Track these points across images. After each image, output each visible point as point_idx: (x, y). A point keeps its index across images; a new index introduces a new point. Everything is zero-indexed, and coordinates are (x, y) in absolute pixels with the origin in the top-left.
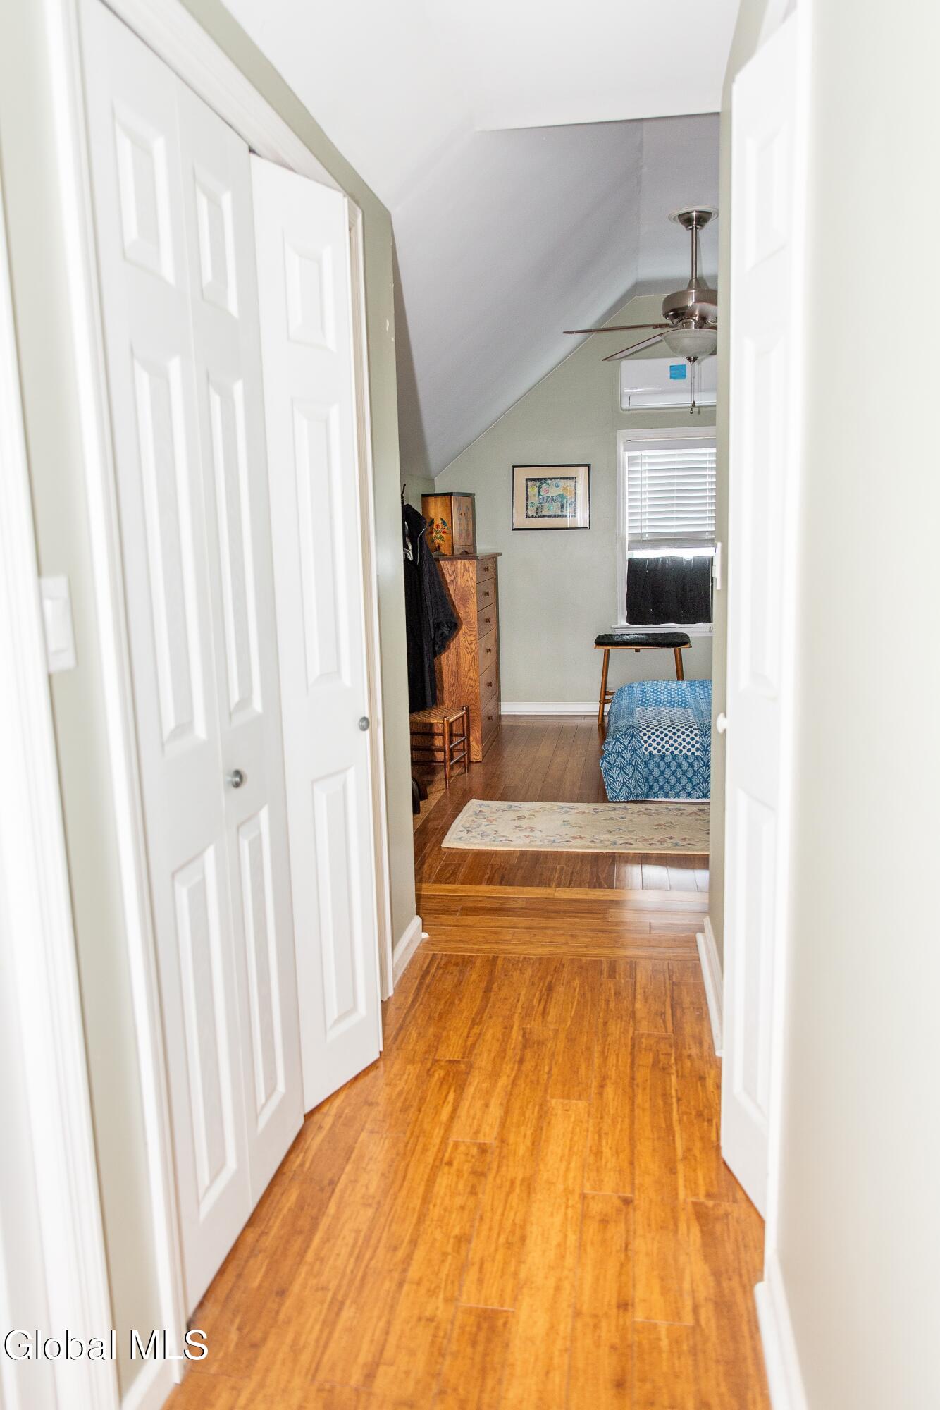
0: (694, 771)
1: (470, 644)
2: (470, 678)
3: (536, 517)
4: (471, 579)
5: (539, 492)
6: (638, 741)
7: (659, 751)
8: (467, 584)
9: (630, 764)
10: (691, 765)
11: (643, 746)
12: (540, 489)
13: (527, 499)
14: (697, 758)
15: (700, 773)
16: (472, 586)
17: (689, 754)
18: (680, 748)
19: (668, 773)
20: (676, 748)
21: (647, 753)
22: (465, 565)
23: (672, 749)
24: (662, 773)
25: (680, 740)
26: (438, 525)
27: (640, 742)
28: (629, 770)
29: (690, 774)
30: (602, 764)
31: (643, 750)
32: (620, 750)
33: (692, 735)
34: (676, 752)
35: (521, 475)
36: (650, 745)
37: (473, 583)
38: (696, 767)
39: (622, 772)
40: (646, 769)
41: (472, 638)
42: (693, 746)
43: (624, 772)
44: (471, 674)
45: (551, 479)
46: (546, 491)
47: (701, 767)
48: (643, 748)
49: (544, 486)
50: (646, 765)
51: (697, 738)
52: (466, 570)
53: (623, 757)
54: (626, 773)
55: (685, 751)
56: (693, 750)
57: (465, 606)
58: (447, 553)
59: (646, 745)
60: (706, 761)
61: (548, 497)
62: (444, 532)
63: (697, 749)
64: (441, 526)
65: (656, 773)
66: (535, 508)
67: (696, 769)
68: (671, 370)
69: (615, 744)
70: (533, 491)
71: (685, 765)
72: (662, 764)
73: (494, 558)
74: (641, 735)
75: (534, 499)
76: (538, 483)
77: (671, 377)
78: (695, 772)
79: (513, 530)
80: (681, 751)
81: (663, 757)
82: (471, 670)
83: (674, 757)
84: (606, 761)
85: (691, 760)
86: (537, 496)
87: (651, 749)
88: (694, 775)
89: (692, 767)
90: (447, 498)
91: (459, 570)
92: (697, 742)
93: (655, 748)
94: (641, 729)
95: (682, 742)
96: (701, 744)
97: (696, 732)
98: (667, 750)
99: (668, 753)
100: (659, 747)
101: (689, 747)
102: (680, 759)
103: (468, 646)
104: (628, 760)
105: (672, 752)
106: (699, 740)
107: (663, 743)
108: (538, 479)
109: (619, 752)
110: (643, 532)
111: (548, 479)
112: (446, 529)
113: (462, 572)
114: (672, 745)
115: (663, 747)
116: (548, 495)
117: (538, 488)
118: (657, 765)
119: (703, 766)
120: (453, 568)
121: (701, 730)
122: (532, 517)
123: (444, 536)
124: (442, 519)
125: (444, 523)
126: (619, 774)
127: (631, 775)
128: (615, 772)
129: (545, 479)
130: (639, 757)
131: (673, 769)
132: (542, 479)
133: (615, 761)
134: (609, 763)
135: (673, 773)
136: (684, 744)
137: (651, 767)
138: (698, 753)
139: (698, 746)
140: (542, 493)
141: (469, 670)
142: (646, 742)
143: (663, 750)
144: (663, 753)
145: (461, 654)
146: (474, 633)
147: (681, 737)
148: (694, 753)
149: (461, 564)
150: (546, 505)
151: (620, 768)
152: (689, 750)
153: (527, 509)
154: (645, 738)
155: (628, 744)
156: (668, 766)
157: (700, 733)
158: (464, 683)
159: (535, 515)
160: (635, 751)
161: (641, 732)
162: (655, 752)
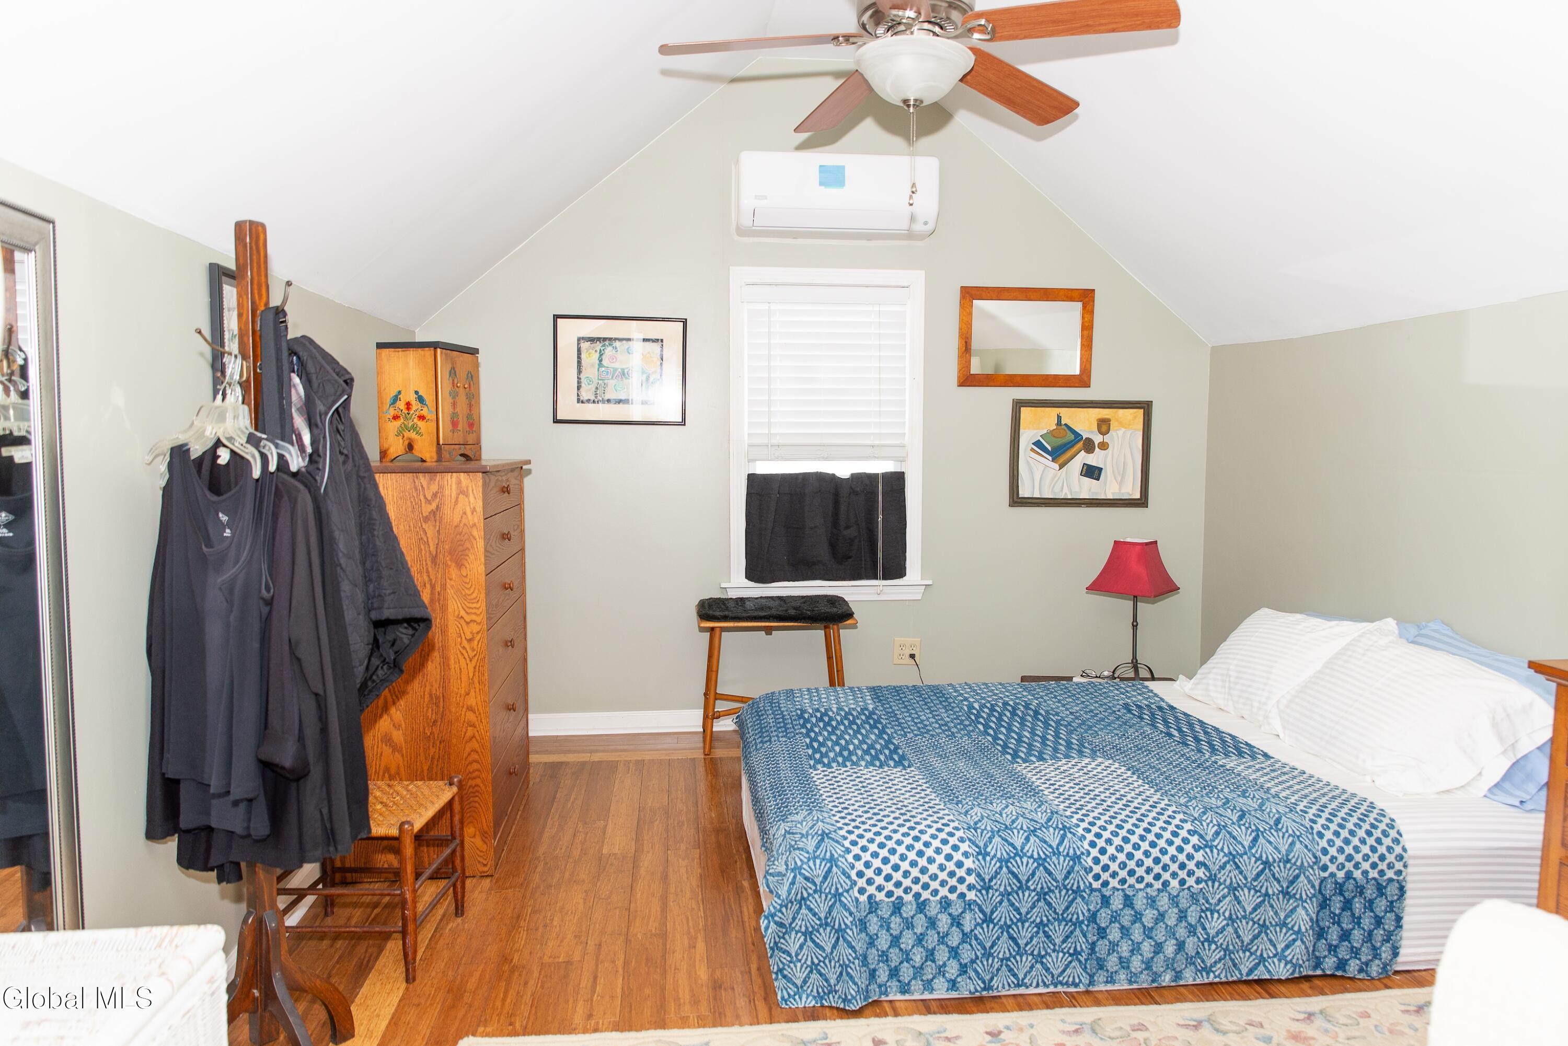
0: (964, 934)
1: (470, 641)
2: (470, 709)
3: (594, 402)
4: (474, 511)
5: (601, 361)
6: (844, 873)
7: (890, 894)
8: (464, 521)
9: (827, 924)
10: (956, 921)
11: (855, 883)
12: (601, 355)
13: (579, 372)
14: (969, 905)
15: (976, 939)
16: (474, 525)
17: (953, 897)
18: (934, 885)
19: (908, 940)
20: (926, 886)
21: (863, 898)
22: (459, 482)
23: (917, 888)
24: (895, 941)
25: (933, 869)
26: (408, 405)
27: (849, 877)
28: (826, 938)
29: (954, 940)
30: (767, 928)
31: (857, 895)
32: (805, 895)
33: (957, 856)
34: (926, 895)
35: (570, 331)
36: (870, 882)
37: (477, 518)
38: (968, 922)
39: (810, 943)
40: (864, 935)
41: (475, 628)
42: (961, 880)
43: (814, 942)
44: (472, 701)
45: (620, 340)
46: (613, 359)
47: (978, 924)
48: (856, 889)
49: (609, 351)
50: (863, 925)
51: (969, 863)
52: (463, 492)
53: (810, 910)
54: (817, 945)
55: (944, 892)
56: (962, 888)
57: (460, 566)
58: (427, 456)
59: (861, 883)
60: (988, 911)
61: (615, 370)
62: (422, 418)
63: (970, 887)
64: (415, 405)
65: (883, 942)
66: (593, 387)
67: (967, 929)
68: (820, 172)
69: (793, 883)
70: (590, 357)
71: (944, 921)
72: (896, 922)
73: (519, 469)
74: (850, 858)
75: (590, 372)
76: (598, 346)
77: (821, 184)
78: (966, 937)
79: (554, 422)
80: (935, 892)
81: (897, 907)
82: (472, 693)
83: (922, 906)
84: (776, 923)
85: (956, 910)
86: (597, 366)
87: (871, 890)
88: (963, 942)
89: (959, 925)
90: (428, 352)
91: (447, 492)
92: (969, 872)
93: (880, 888)
94: (847, 844)
95: (938, 872)
96: (979, 875)
97: (964, 847)
98: (907, 890)
99: (908, 898)
100: (889, 886)
101: (953, 882)
102: (933, 909)
103: (465, 643)
104: (822, 915)
105: (917, 896)
106: (972, 866)
107: (897, 876)
108: (599, 339)
109: (803, 898)
110: (773, 431)
111: (616, 339)
112: (425, 412)
113: (454, 496)
114: (916, 881)
115: (898, 884)
116: (613, 365)
117: (598, 355)
118: (885, 924)
119: (984, 921)
120: (434, 488)
121: (974, 843)
122: (588, 401)
123: (421, 424)
124: (417, 393)
125: (421, 399)
126: (801, 947)
127: (828, 950)
128: (793, 943)
129: (610, 339)
130: (848, 910)
131: (919, 930)
132: (605, 339)
133: (794, 919)
134: (781, 925)
135: (920, 940)
136: (943, 876)
137: (873, 928)
138: (971, 895)
139: (971, 879)
140: (605, 363)
141: (468, 694)
142: (860, 874)
143: (899, 892)
144: (898, 898)
145: (452, 662)
146: (478, 619)
147: (934, 861)
148: (962, 896)
149: (450, 482)
150: (612, 383)
151: (804, 934)
152: (953, 889)
153: (579, 388)
154: (859, 866)
155: (823, 882)
156: (909, 924)
157: (973, 850)
158: (457, 720)
159: (592, 398)
160: (837, 895)
161: (848, 851)
162: (880, 896)
